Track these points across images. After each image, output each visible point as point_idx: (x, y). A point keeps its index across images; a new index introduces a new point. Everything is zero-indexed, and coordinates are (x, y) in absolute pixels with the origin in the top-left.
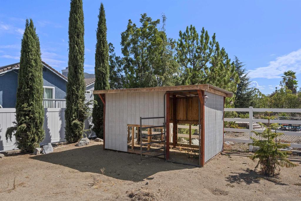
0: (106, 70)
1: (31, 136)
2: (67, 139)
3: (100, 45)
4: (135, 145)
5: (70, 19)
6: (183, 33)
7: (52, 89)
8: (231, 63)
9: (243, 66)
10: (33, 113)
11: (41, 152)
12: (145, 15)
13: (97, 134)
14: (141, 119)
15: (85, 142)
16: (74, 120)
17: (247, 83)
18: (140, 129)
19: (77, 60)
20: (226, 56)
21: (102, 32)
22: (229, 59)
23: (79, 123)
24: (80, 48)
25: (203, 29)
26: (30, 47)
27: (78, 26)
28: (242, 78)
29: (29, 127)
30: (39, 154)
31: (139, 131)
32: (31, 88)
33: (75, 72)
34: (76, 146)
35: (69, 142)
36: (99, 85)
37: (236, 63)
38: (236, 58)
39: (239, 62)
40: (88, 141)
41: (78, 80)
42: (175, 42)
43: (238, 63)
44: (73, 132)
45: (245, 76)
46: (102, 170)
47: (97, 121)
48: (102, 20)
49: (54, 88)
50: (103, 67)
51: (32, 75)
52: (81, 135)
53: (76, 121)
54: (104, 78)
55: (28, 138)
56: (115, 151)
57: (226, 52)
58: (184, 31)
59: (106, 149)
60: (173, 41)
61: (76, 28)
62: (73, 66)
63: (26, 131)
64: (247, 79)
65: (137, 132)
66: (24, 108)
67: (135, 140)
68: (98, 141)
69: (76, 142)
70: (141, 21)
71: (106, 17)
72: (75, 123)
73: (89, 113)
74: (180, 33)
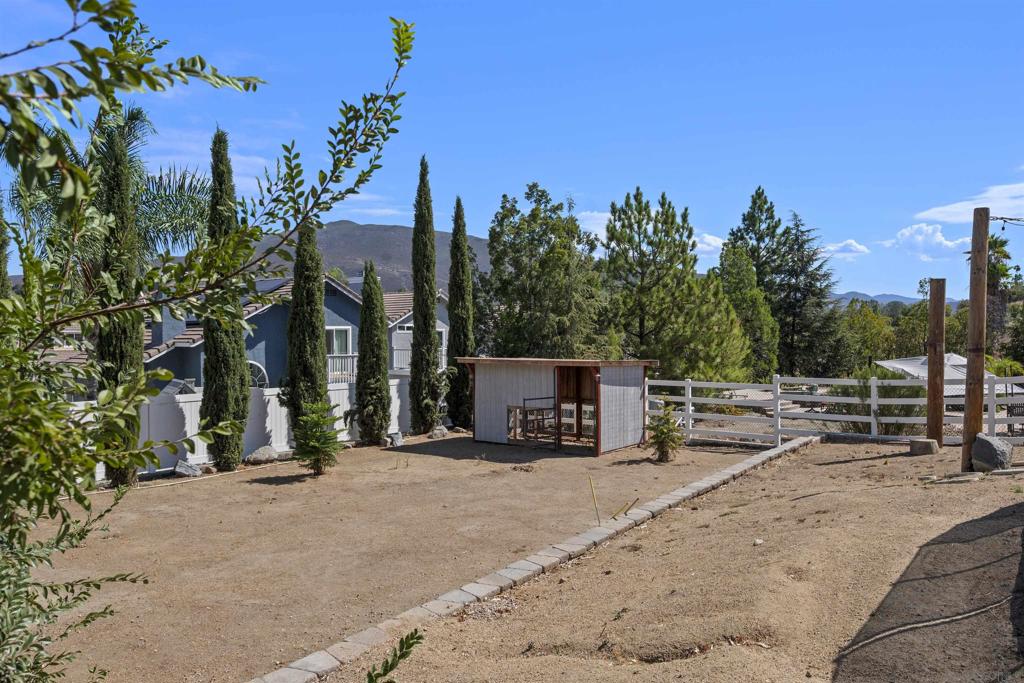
0: (468, 312)
1: (378, 422)
2: (414, 429)
3: (458, 270)
4: (518, 438)
5: (414, 241)
6: (618, 206)
7: (346, 331)
8: (780, 231)
9: (813, 239)
10: (380, 392)
11: (391, 443)
12: (535, 186)
13: (453, 422)
14: (524, 400)
15: (441, 432)
16: (424, 398)
17: (827, 286)
18: (525, 413)
19: (427, 306)
20: (768, 209)
21: (459, 248)
22: (776, 219)
23: (431, 403)
24: (431, 288)
25: (663, 197)
26: (375, 301)
27: (428, 253)
28: (812, 272)
29: (375, 411)
30: (389, 445)
31: (526, 416)
32: (378, 357)
33: (425, 324)
34: (429, 437)
35: (415, 434)
36: (457, 338)
37: (794, 232)
38: (796, 216)
39: (802, 228)
40: (445, 430)
41: (430, 336)
42: (597, 239)
43: (802, 232)
44: (423, 418)
45: (820, 266)
46: (483, 456)
47: (454, 399)
48: (459, 226)
49: (350, 327)
50: (463, 308)
51: (378, 340)
52: (433, 421)
53: (428, 401)
54: (465, 327)
55: (374, 425)
56: (490, 443)
57: (769, 200)
58: (620, 203)
59: (477, 441)
60: (592, 237)
61: (425, 256)
62: (421, 315)
63: (372, 416)
64: (826, 276)
65: (520, 417)
66: (370, 384)
67: (519, 430)
68: (458, 431)
69: (428, 432)
70: (529, 196)
71: (466, 220)
72: (426, 404)
73: (444, 389)
74: (613, 206)
